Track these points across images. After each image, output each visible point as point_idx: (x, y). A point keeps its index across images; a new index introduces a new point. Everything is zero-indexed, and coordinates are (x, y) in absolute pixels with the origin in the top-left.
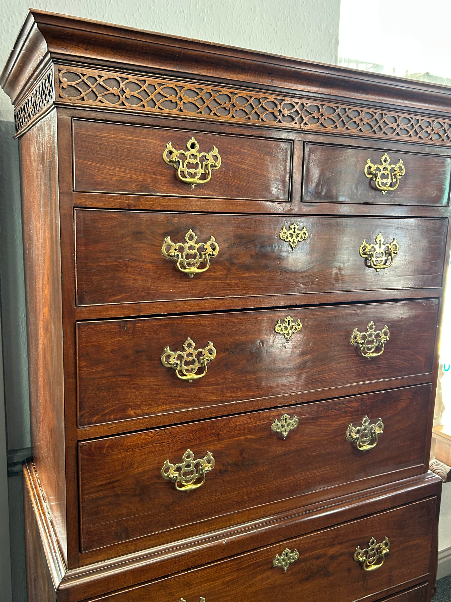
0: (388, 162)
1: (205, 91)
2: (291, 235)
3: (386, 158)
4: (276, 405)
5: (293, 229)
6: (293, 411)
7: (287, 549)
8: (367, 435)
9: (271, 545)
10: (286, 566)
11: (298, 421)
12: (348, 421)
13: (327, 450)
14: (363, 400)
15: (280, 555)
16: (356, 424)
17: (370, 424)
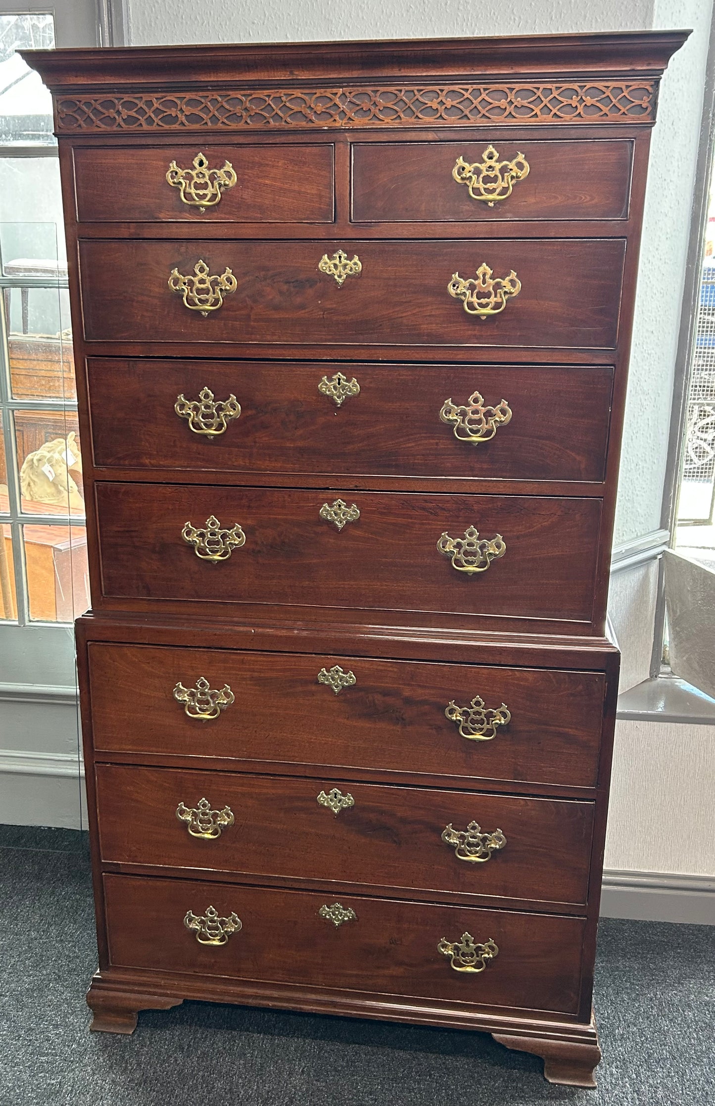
0: (495, 159)
1: (210, 97)
2: (336, 266)
3: (491, 153)
4: (327, 486)
5: (338, 259)
6: (351, 498)
7: (337, 666)
8: (474, 554)
9: (315, 654)
10: (337, 687)
11: (359, 512)
12: (440, 527)
13: (405, 559)
14: (466, 502)
15: (328, 671)
16: (454, 534)
17: (479, 538)
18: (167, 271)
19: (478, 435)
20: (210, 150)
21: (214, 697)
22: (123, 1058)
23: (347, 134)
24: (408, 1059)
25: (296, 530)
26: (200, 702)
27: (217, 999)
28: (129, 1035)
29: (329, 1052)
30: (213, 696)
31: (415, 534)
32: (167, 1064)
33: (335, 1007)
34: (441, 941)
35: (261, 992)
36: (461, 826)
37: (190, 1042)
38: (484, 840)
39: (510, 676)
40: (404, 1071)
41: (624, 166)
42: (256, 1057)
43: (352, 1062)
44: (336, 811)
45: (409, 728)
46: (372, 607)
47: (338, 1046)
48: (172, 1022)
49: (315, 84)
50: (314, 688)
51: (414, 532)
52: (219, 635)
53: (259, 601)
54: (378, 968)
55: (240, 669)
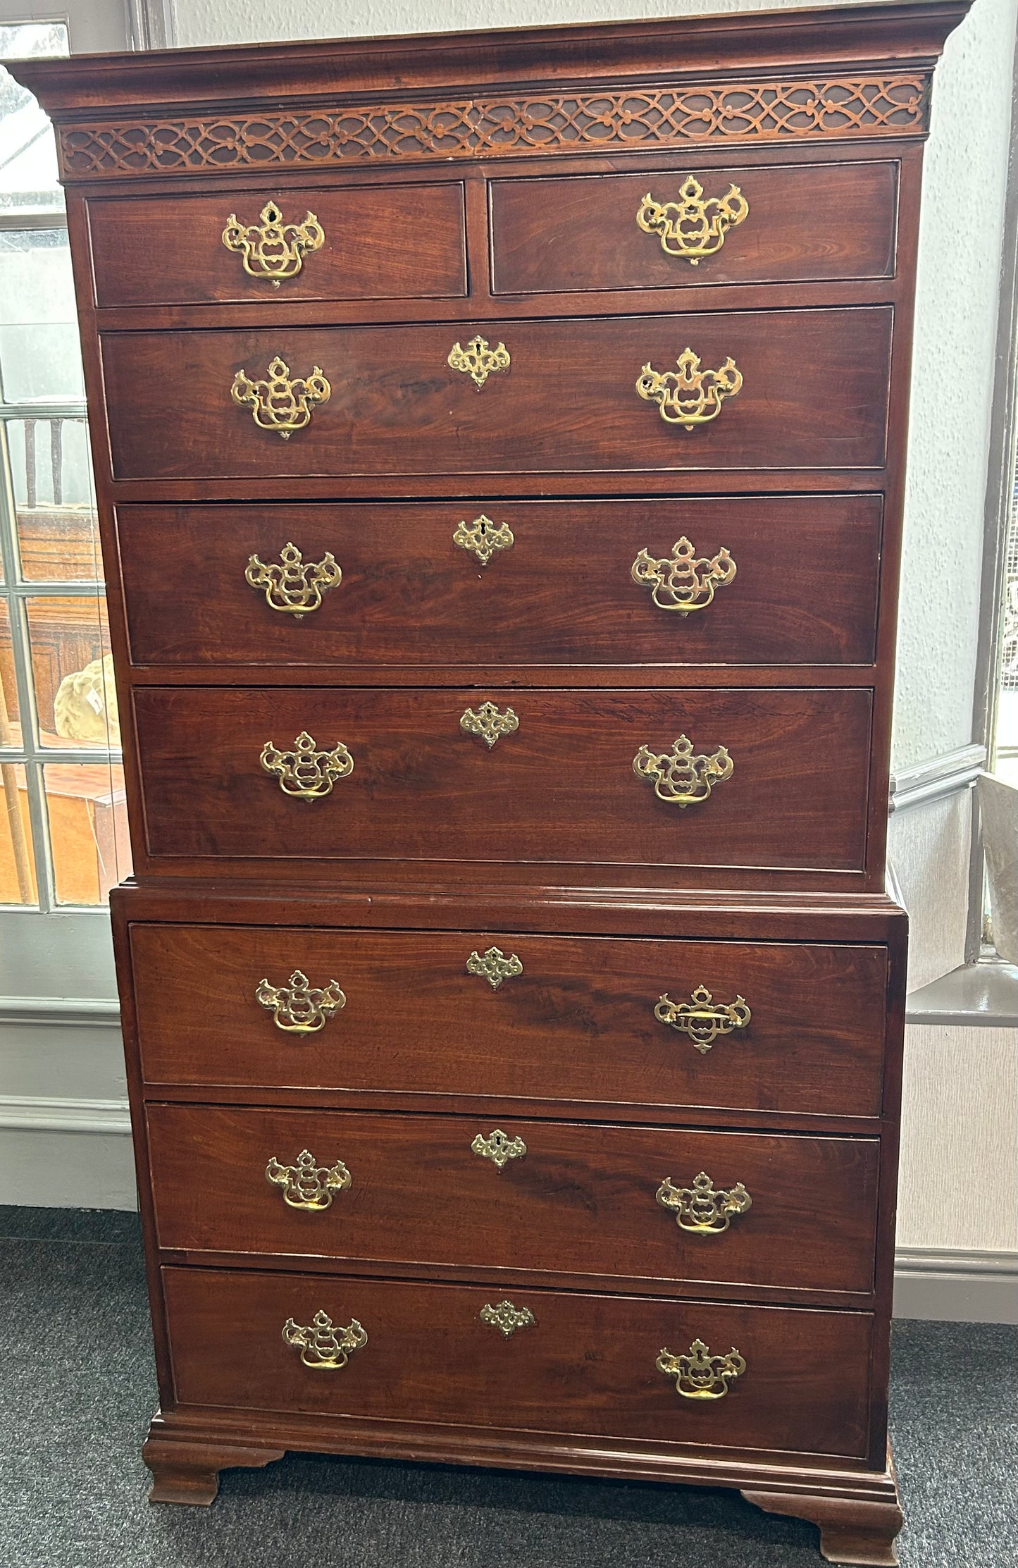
0: (698, 195)
1: (282, 120)
2: (472, 359)
3: (692, 187)
4: (471, 683)
5: (475, 348)
6: (505, 699)
7: (494, 948)
8: (687, 776)
9: (462, 931)
10: (495, 978)
11: (517, 719)
12: (635, 738)
13: (588, 787)
14: (673, 700)
15: (481, 956)
16: (657, 748)
17: (694, 754)
18: (229, 374)
19: (689, 601)
20: (283, 198)
21: (317, 999)
22: (198, 1540)
23: (481, 167)
24: (620, 1533)
25: (427, 748)
26: (295, 1007)
27: (334, 1450)
28: (207, 1506)
29: (502, 1525)
30: (314, 998)
31: (601, 749)
32: (262, 1548)
33: (507, 1457)
34: (661, 1353)
35: (399, 1437)
36: (684, 1180)
37: (296, 1515)
38: (719, 1199)
39: (747, 954)
40: (612, 1550)
41: (885, 200)
42: (394, 1535)
43: (536, 1538)
44: (500, 1163)
45: (602, 1037)
46: (542, 860)
47: (517, 1515)
48: (271, 1486)
49: (433, 95)
50: (461, 981)
51: (599, 747)
52: (321, 907)
53: (377, 855)
54: (570, 1396)
55: (353, 957)
